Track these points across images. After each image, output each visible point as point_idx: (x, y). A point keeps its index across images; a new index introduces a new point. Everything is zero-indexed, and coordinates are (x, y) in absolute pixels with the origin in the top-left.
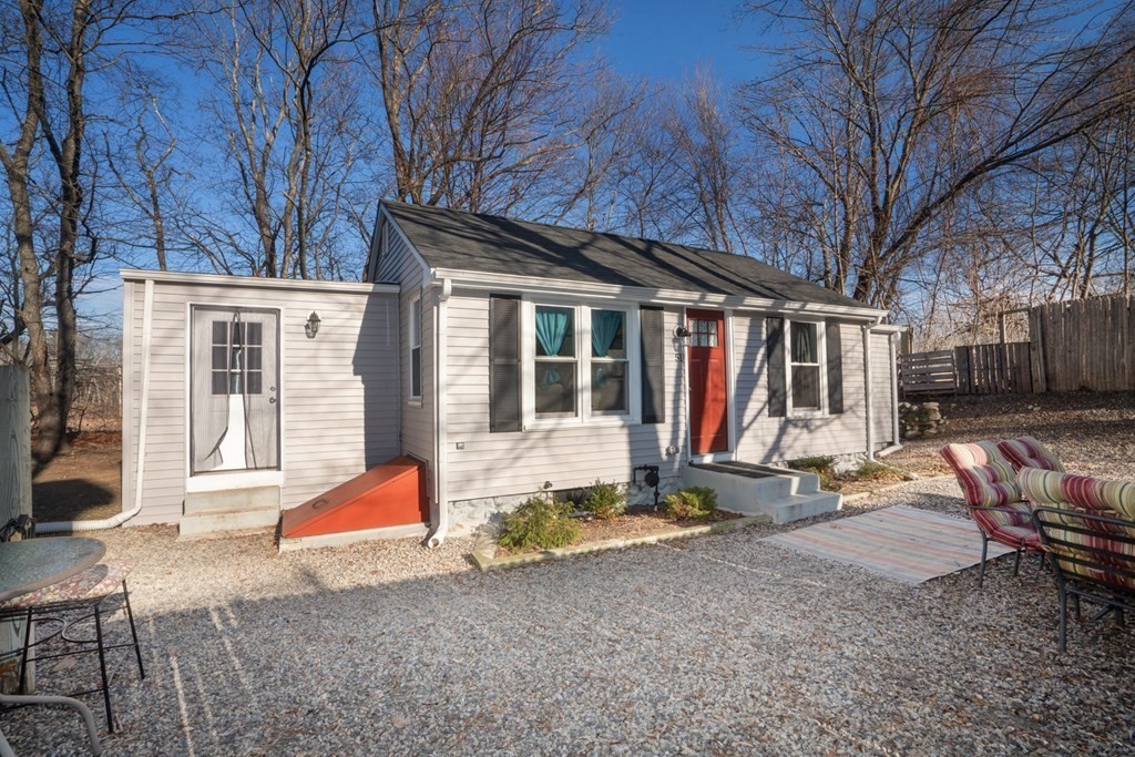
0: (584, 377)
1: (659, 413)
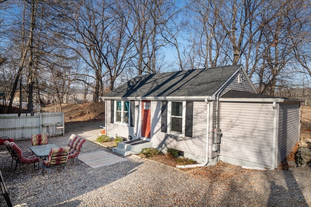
0: (122, 115)
1: (133, 125)
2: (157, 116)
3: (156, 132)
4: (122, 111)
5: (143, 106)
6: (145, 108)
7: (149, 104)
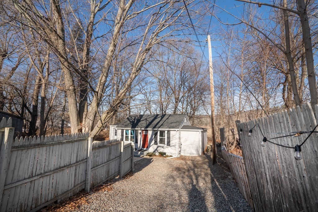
0: (130, 138)
1: (138, 142)
2: (153, 138)
3: (152, 145)
4: (130, 135)
5: (143, 133)
6: (144, 134)
7: (147, 132)
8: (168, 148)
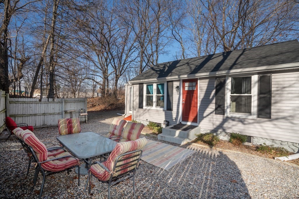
2: (210, 96)
3: (208, 115)
4: (155, 95)
5: (184, 87)
6: (186, 89)
7: (194, 84)
8: (263, 124)
